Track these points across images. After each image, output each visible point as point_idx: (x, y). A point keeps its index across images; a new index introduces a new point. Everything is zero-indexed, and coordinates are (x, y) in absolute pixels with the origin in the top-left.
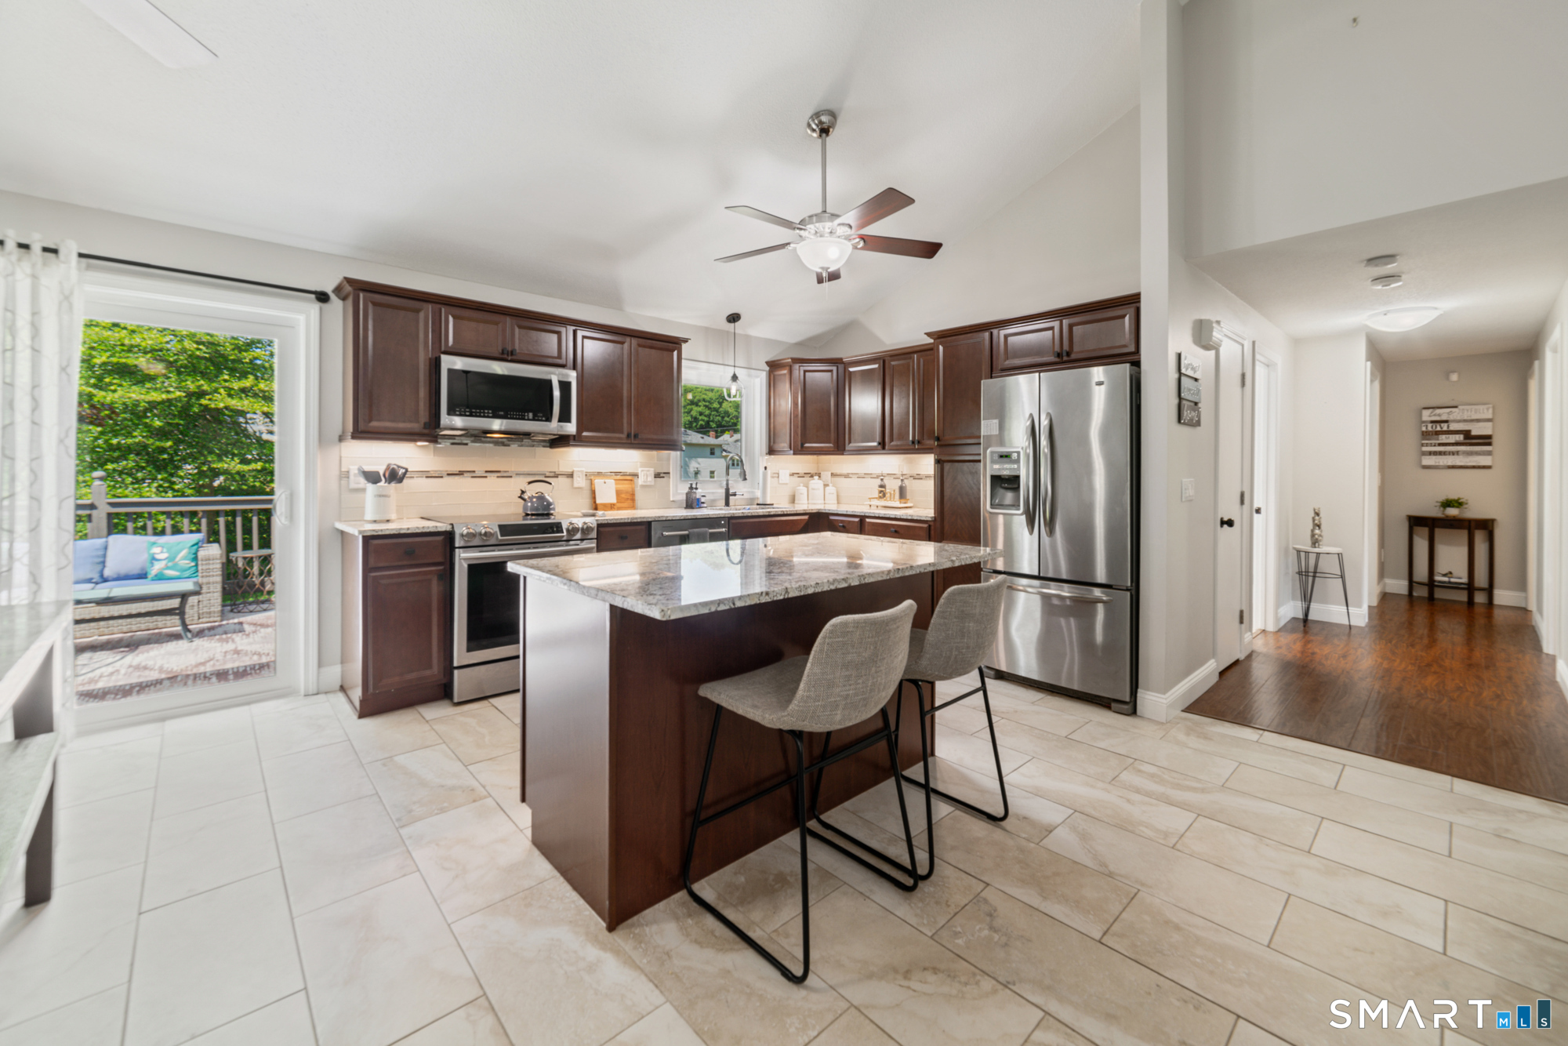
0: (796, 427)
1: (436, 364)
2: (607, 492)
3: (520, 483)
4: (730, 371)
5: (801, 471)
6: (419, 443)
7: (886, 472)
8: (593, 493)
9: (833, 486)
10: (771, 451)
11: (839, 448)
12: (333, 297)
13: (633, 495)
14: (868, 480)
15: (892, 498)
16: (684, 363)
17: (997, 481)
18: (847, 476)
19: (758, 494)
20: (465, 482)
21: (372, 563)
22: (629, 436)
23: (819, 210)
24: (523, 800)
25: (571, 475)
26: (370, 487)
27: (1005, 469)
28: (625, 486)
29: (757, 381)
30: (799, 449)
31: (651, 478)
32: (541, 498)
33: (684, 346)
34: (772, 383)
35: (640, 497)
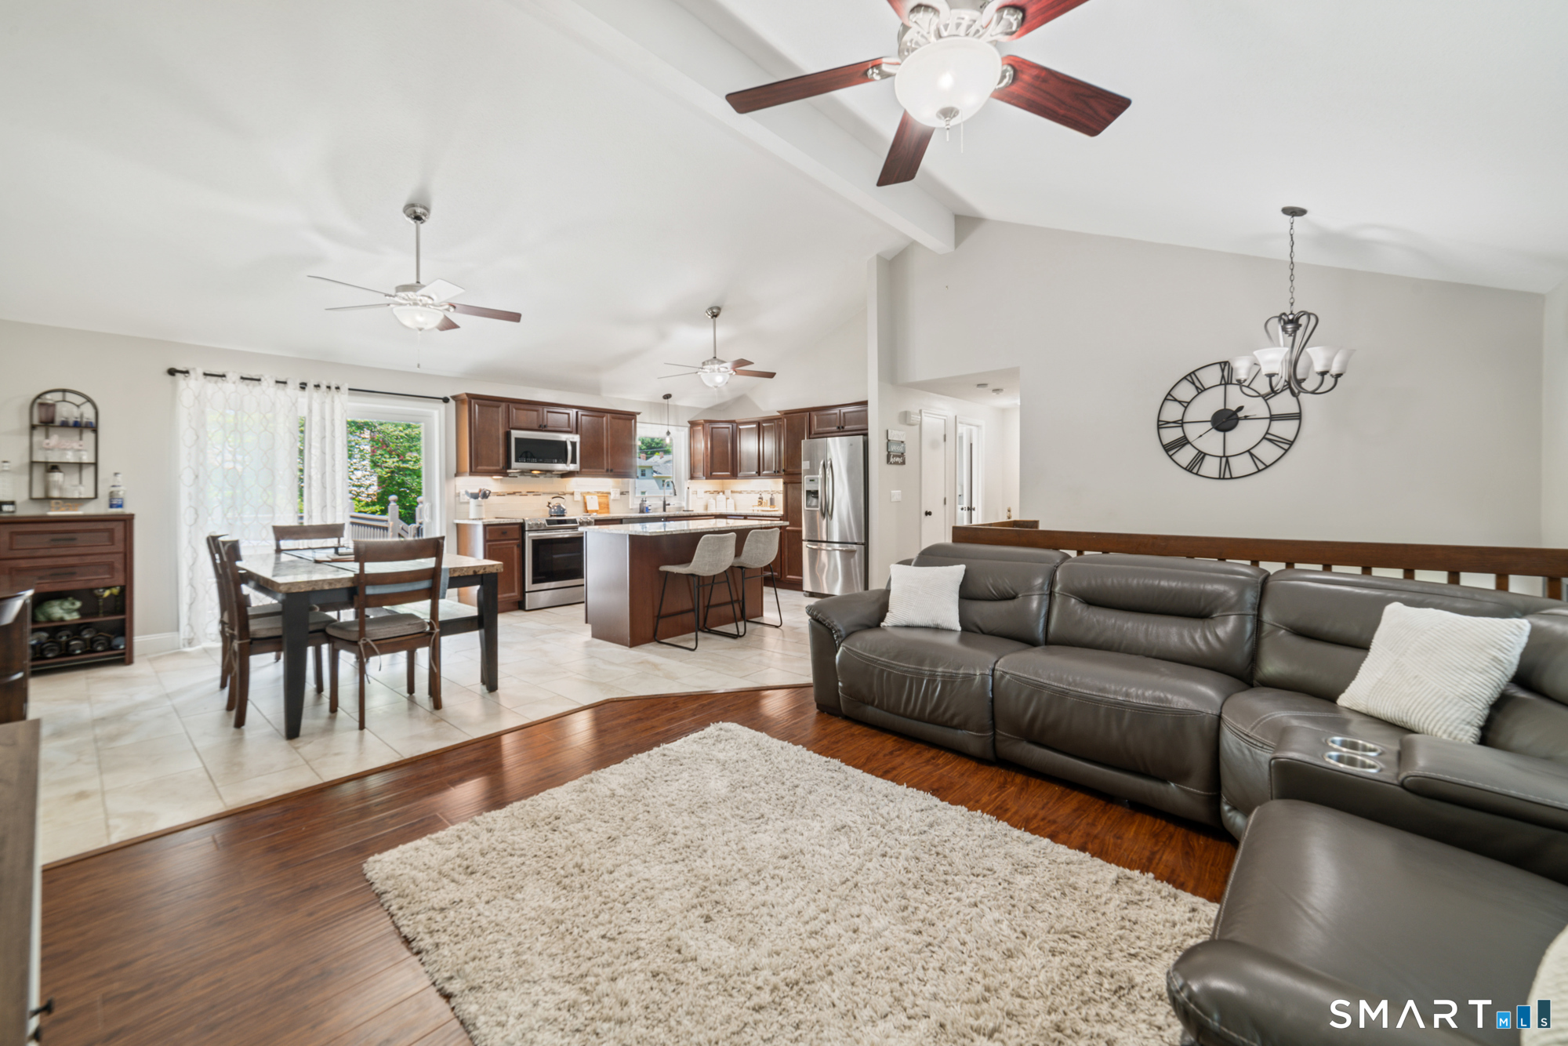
0: (707, 462)
1: (508, 435)
2: (593, 504)
3: (548, 498)
4: (665, 429)
5: (712, 489)
6: (495, 477)
7: (763, 490)
8: (585, 504)
10: (692, 477)
11: (734, 475)
12: (451, 400)
13: (608, 505)
14: (753, 495)
15: (766, 505)
16: (638, 425)
17: (809, 492)
18: (740, 492)
19: (684, 504)
20: (516, 498)
21: (488, 537)
22: (607, 470)
23: (712, 357)
24: (587, 622)
25: (572, 494)
26: (472, 501)
27: (812, 487)
28: (603, 500)
29: (683, 433)
30: (709, 476)
31: (618, 495)
32: (559, 507)
33: (638, 416)
34: (692, 435)
35: (612, 506)
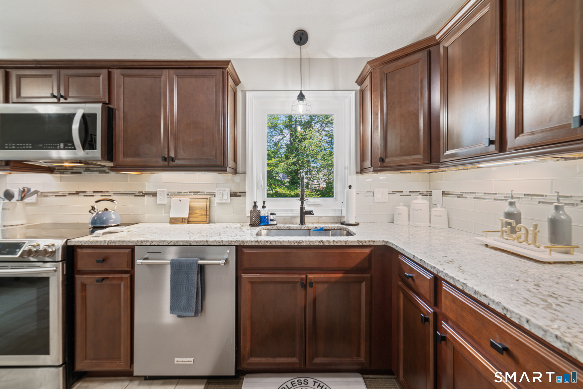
3: (91, 201)
9: (442, 206)
10: (362, 169)
11: (432, 160)
13: (208, 211)
18: (460, 196)
25: (154, 194)
28: (200, 203)
30: (380, 165)
34: (362, 100)
